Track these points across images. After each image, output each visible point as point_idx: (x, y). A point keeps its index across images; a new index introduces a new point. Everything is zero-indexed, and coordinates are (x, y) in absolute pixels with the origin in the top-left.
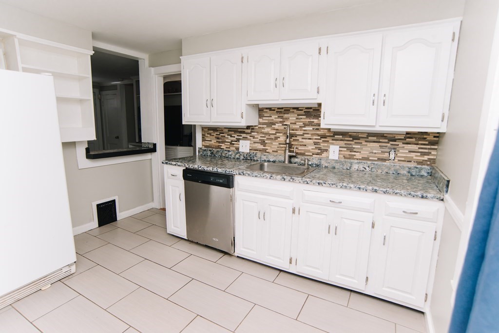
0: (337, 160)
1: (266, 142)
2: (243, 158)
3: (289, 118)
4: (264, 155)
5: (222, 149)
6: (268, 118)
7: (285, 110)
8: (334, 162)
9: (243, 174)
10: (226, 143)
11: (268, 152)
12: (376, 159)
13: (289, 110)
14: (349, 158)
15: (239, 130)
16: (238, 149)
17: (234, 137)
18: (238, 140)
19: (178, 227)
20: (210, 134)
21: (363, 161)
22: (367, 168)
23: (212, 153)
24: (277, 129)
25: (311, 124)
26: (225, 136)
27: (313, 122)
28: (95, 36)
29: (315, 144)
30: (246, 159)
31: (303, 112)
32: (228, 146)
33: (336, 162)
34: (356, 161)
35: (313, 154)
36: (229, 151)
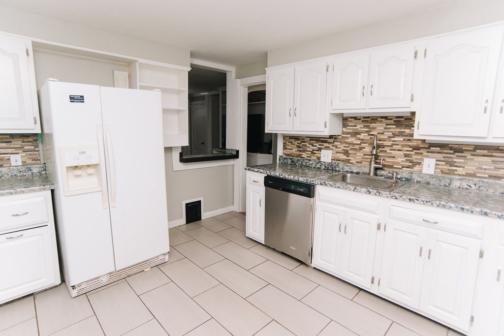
0: (432, 175)
1: (349, 152)
2: (324, 168)
3: (376, 128)
4: (347, 166)
5: (303, 157)
6: (352, 127)
7: (372, 119)
8: (428, 176)
9: (325, 185)
10: (307, 152)
11: (351, 163)
12: (487, 176)
13: (377, 119)
14: (448, 174)
15: (321, 139)
16: (319, 158)
17: (316, 146)
18: (320, 149)
19: (256, 232)
20: (291, 143)
21: (467, 178)
22: (473, 187)
23: (292, 162)
24: (362, 140)
25: (401, 134)
26: (306, 145)
27: (404, 132)
28: (193, 55)
29: (406, 155)
30: (327, 169)
31: (393, 121)
32: (309, 156)
33: (431, 176)
34: (458, 177)
35: (403, 167)
36: (310, 160)
